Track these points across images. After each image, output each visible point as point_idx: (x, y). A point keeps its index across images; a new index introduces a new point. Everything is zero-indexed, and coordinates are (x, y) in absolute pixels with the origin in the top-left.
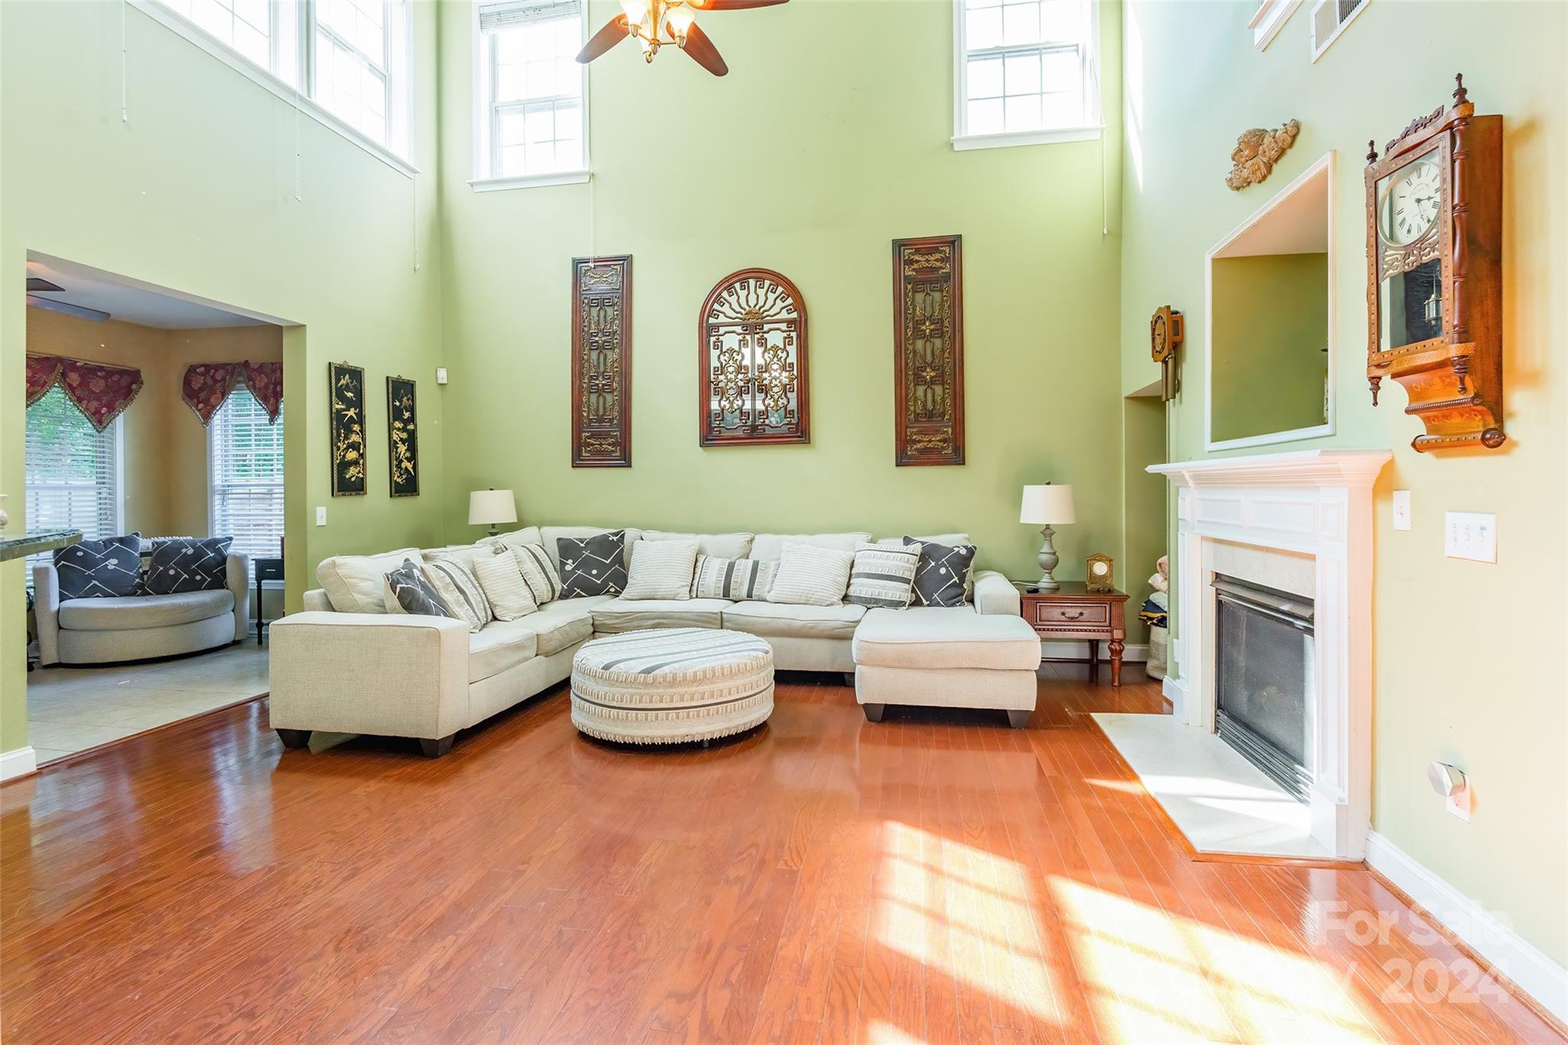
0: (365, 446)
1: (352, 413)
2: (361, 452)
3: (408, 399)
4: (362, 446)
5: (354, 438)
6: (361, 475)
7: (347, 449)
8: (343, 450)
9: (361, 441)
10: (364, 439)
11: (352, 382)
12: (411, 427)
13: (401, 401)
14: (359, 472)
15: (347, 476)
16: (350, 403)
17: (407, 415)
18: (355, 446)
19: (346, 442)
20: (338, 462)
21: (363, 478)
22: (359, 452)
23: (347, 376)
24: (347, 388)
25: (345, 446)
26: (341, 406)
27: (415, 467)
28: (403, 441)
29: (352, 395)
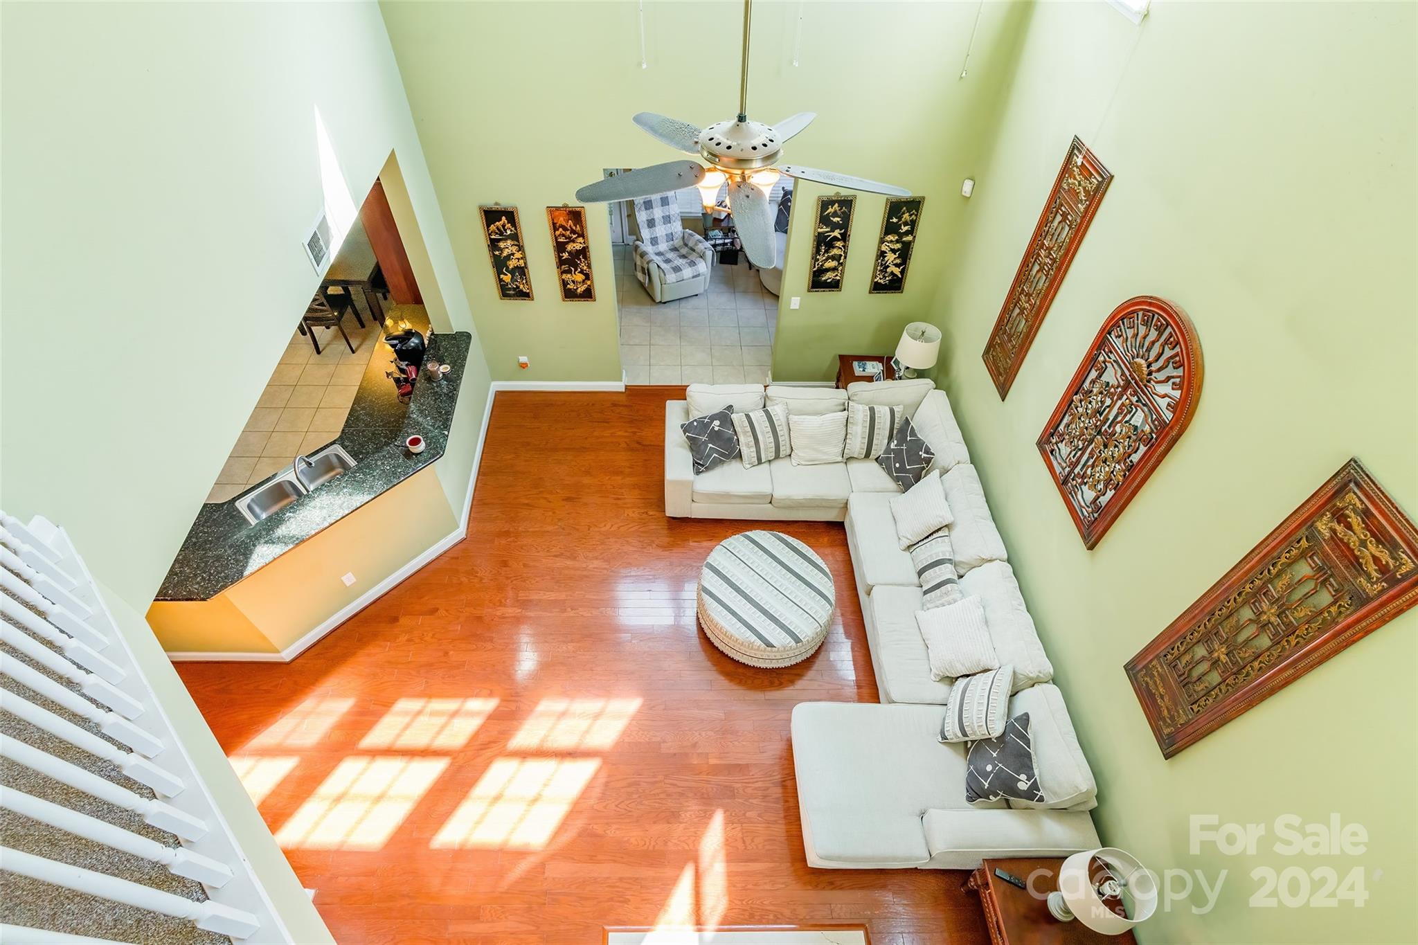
0: (845, 257)
1: (837, 233)
2: (841, 261)
3: (911, 215)
4: (842, 258)
5: (835, 252)
6: (838, 278)
7: (827, 260)
8: (822, 262)
9: (842, 254)
10: (846, 253)
11: (840, 210)
12: (910, 238)
13: (900, 218)
14: (837, 275)
15: (823, 279)
16: (835, 227)
17: (904, 229)
18: (836, 258)
19: (826, 255)
20: (814, 269)
21: (839, 280)
22: (839, 262)
23: (837, 205)
24: (835, 214)
25: (824, 258)
26: (825, 229)
27: (902, 272)
28: (893, 251)
29: (839, 219)
